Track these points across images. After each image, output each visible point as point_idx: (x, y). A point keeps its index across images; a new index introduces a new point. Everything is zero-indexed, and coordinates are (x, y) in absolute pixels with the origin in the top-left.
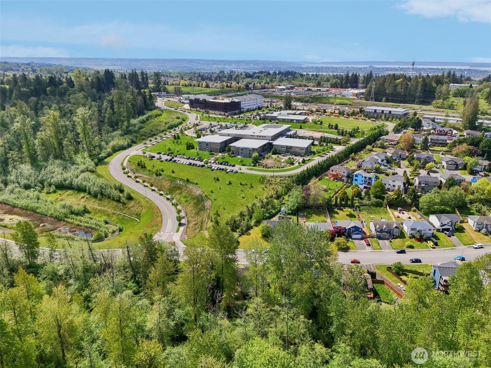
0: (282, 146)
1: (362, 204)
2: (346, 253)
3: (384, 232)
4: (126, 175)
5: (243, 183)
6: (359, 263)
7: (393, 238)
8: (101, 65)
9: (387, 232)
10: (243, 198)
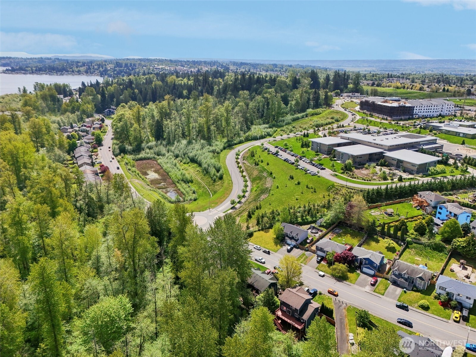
0: (393, 159)
1: (418, 242)
2: (338, 283)
3: (402, 278)
4: (236, 160)
5: (310, 186)
6: (337, 296)
7: (412, 290)
8: (358, 66)
9: (406, 280)
10: (297, 199)
